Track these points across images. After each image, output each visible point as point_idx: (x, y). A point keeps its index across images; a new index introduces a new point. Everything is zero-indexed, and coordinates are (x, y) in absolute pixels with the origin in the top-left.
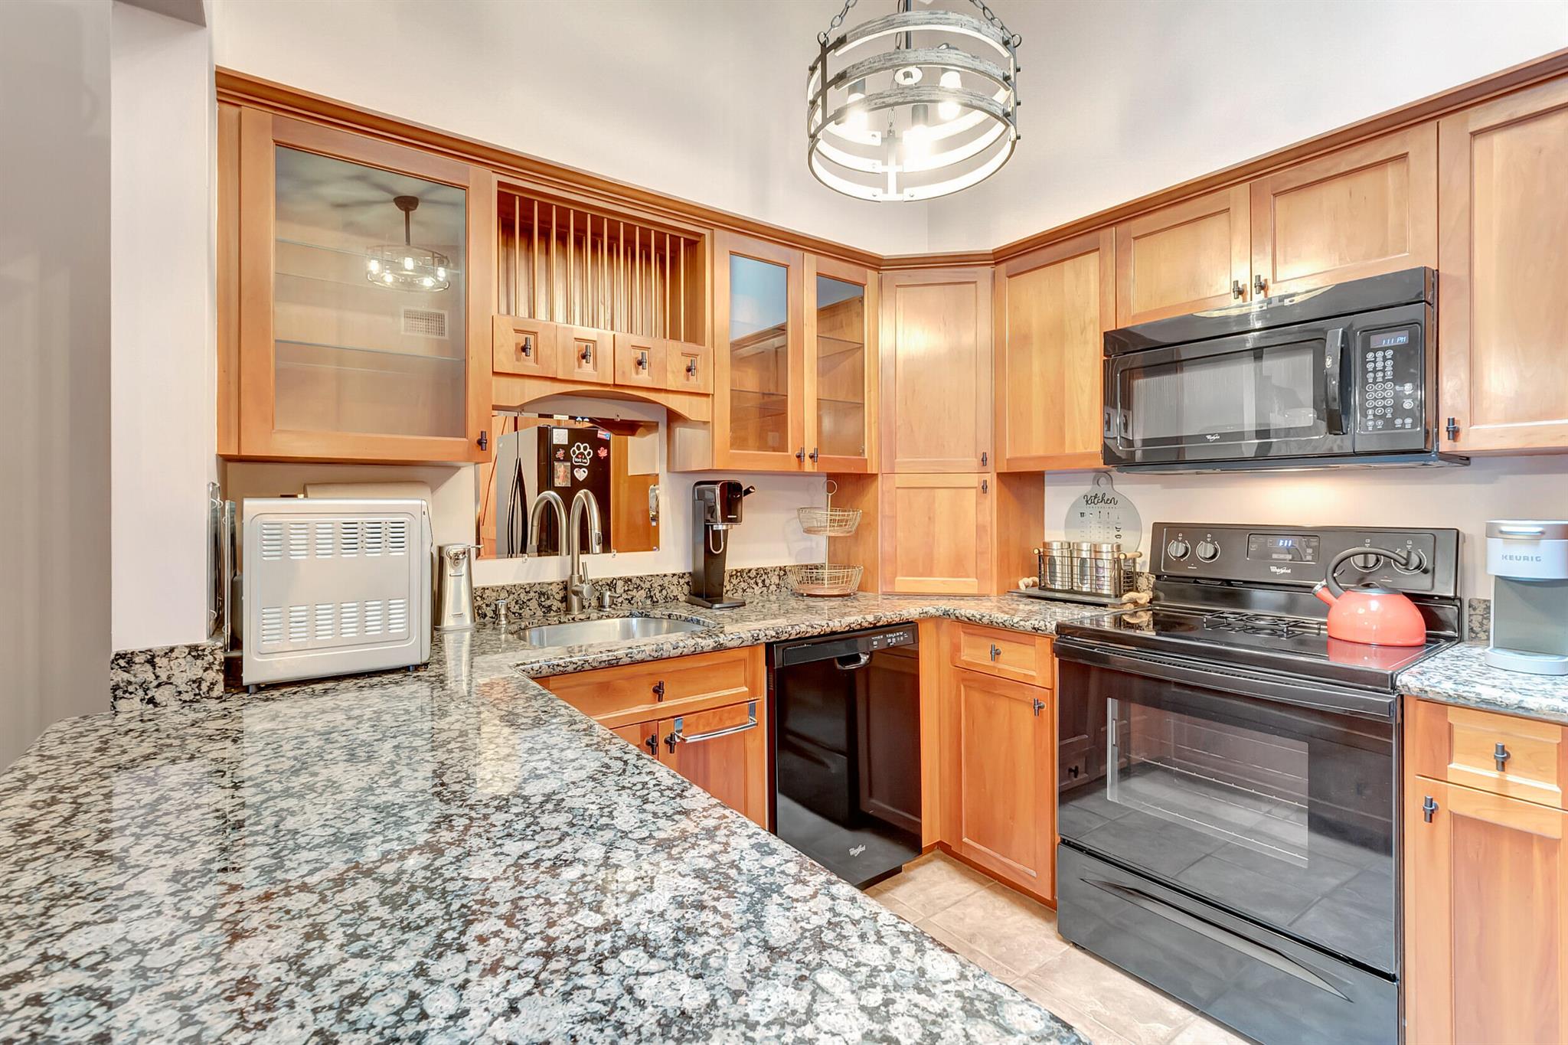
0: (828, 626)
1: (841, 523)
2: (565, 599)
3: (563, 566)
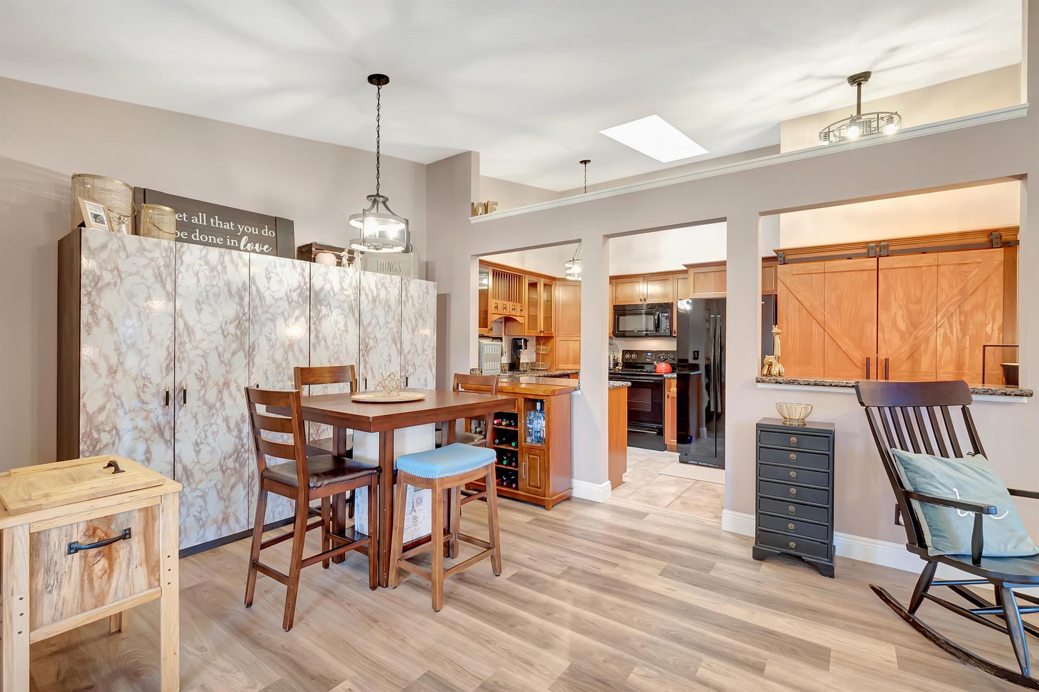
1: (545, 350)
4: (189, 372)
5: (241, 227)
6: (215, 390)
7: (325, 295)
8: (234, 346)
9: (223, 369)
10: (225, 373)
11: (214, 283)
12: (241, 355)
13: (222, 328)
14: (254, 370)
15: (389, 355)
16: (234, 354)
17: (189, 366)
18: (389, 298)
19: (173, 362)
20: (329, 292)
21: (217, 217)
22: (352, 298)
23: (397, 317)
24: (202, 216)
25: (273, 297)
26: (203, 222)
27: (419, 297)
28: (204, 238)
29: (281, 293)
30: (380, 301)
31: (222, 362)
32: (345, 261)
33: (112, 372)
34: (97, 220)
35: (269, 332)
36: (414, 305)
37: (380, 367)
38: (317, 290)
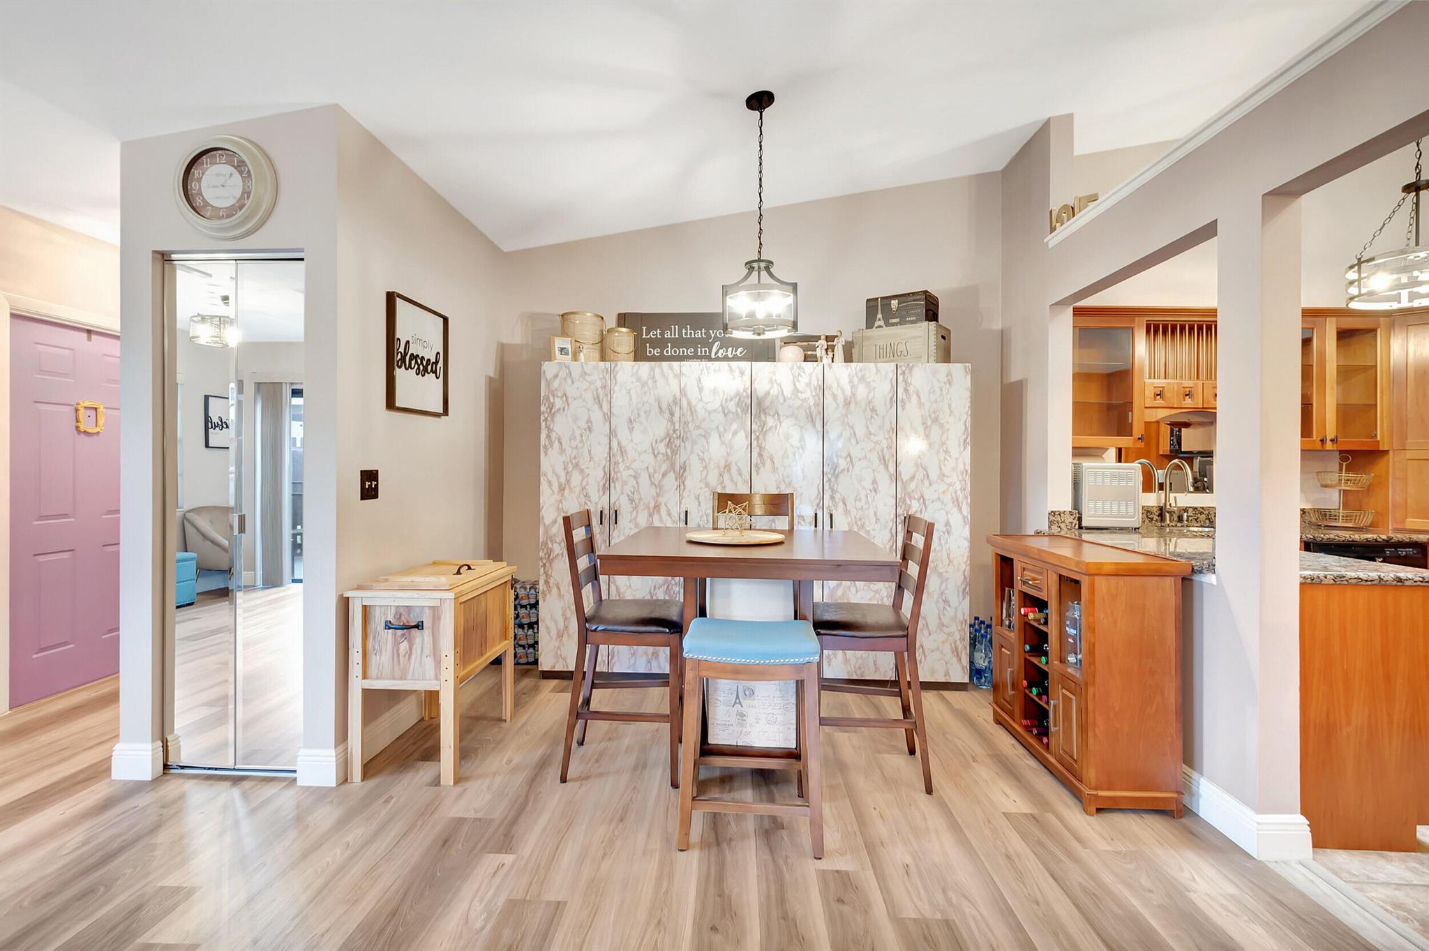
0: (1350, 537)
1: (1354, 482)
2: (1161, 515)
3: (1159, 499)
4: (622, 493)
5: (713, 333)
6: (646, 513)
7: (772, 403)
8: (664, 467)
9: (653, 491)
10: (655, 495)
11: (645, 399)
12: (671, 475)
13: (652, 446)
14: (685, 494)
15: (874, 482)
16: (664, 475)
17: (622, 486)
18: (874, 397)
19: (609, 481)
20: (777, 397)
21: (688, 327)
22: (812, 402)
23: (887, 426)
24: (675, 328)
25: (706, 410)
26: (675, 335)
27: (932, 391)
28: (675, 352)
29: (716, 405)
30: (856, 403)
31: (652, 483)
32: (819, 352)
33: (562, 489)
34: (563, 353)
35: (701, 450)
36: (920, 404)
37: (857, 499)
38: (760, 396)
